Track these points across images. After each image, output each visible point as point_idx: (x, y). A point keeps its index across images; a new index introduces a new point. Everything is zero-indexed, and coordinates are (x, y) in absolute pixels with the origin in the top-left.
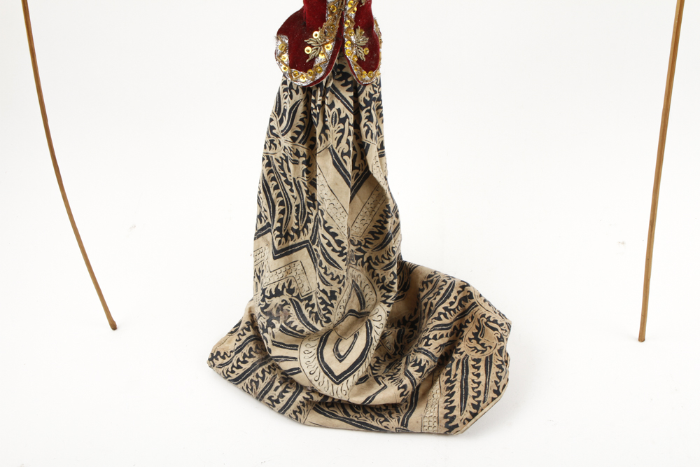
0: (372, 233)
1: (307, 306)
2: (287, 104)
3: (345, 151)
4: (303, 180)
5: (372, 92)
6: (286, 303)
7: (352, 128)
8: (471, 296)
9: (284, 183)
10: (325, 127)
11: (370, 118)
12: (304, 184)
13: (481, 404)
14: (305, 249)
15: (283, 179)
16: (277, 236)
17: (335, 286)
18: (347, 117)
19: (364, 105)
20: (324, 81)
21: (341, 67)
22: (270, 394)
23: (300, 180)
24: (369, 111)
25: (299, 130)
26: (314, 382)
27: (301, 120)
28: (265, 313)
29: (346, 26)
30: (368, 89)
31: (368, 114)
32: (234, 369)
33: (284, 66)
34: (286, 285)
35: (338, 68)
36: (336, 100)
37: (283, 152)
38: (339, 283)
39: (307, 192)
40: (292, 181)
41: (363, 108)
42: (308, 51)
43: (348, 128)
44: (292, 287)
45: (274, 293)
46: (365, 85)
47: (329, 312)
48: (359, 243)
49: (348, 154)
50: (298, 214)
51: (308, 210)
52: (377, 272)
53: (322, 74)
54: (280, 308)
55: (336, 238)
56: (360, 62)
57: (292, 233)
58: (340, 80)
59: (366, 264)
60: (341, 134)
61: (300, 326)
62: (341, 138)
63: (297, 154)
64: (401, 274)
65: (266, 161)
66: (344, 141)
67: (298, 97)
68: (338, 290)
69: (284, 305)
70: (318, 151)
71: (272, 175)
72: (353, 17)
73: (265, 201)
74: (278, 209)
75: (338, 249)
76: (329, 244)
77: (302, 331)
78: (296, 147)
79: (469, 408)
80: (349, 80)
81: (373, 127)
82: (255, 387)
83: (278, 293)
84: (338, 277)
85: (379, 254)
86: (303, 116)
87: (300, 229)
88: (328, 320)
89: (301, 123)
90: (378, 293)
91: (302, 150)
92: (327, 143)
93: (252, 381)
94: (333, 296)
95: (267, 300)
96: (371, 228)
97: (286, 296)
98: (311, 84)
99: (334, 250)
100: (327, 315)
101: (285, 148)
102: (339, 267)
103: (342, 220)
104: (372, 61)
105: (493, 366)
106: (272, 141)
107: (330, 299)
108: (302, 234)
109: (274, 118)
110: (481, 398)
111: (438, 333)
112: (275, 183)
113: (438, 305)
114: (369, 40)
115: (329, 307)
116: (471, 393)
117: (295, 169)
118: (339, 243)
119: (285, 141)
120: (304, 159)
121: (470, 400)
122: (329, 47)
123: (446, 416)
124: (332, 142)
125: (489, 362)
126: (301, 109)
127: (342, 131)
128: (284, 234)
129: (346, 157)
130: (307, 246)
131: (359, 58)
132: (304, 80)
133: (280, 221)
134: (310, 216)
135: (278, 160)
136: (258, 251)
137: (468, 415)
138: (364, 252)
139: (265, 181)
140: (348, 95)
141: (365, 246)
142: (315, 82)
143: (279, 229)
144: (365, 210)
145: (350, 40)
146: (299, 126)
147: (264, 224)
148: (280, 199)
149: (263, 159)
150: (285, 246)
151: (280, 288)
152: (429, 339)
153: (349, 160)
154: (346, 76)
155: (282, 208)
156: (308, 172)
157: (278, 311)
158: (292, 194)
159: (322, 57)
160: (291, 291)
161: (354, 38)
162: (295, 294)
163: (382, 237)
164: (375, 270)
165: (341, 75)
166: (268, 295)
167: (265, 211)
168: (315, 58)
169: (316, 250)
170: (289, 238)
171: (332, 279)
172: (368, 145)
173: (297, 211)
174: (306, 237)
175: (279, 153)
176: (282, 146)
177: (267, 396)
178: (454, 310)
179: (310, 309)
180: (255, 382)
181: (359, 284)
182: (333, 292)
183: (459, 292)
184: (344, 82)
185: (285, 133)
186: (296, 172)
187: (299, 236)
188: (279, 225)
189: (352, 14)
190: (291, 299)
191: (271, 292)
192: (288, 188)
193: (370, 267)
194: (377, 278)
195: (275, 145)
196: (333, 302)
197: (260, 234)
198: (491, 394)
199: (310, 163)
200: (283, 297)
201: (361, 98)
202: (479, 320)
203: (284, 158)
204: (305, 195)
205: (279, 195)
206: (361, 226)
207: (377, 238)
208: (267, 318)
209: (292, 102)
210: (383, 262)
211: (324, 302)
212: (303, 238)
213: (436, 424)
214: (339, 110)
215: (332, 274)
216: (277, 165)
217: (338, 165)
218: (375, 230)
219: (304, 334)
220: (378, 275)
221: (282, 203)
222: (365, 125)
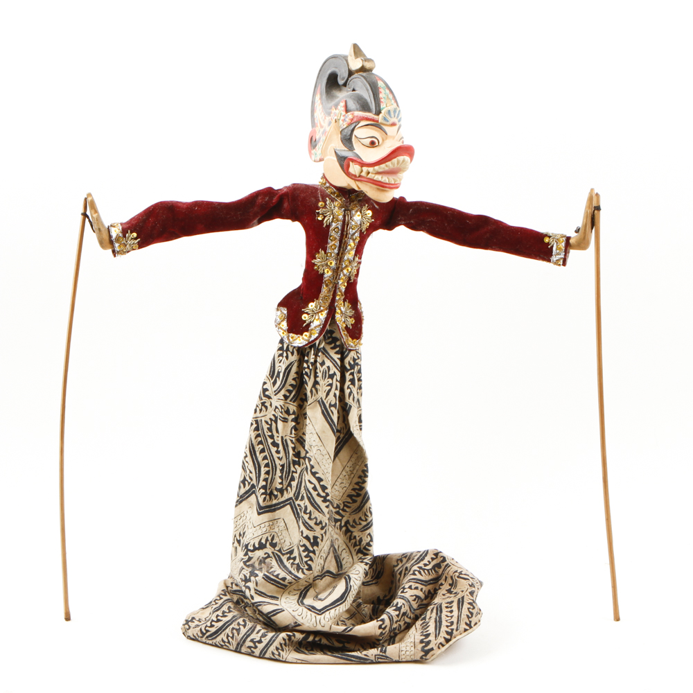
0: (350, 496)
1: (289, 559)
2: (281, 367)
3: (333, 403)
4: (291, 439)
5: (356, 357)
6: (269, 556)
7: (338, 384)
8: (444, 560)
9: (271, 446)
10: (316, 383)
11: (352, 381)
12: (291, 441)
13: (454, 631)
14: (288, 507)
15: (270, 441)
16: (263, 494)
17: (318, 532)
18: (335, 374)
19: (349, 368)
20: (317, 342)
21: (331, 332)
22: (252, 637)
23: (288, 438)
24: (352, 374)
25: (292, 389)
26: (297, 617)
27: (294, 379)
28: (248, 566)
29: (337, 298)
30: (352, 354)
31: (351, 377)
32: (213, 623)
33: (282, 331)
34: (270, 539)
35: (329, 333)
36: (326, 360)
37: (274, 413)
38: (322, 528)
39: (294, 449)
40: (280, 442)
41: (348, 370)
42: (305, 317)
43: (336, 384)
44: (274, 542)
45: (257, 546)
46: (350, 350)
47: (311, 560)
48: (338, 507)
49: (335, 406)
50: (282, 473)
51: (292, 469)
52: (355, 534)
53: (317, 335)
54: (262, 561)
55: (322, 483)
56: (347, 328)
57: (276, 493)
58: (329, 343)
59: (344, 529)
60: (329, 387)
61: (282, 574)
62: (330, 391)
63: (287, 412)
64: (374, 567)
65: (255, 426)
66: (332, 394)
67: (294, 358)
68: (320, 537)
69: (266, 558)
70: (309, 403)
71: (259, 439)
72: (343, 290)
73: (251, 463)
74: (263, 470)
75: (323, 494)
76: (315, 489)
77: (284, 579)
78: (287, 405)
79: (443, 634)
80: (338, 343)
81: (355, 390)
82: (236, 634)
83: (262, 546)
84: (321, 522)
85: (356, 517)
86: (295, 376)
87: (284, 488)
88: (310, 568)
89: (294, 382)
90: (355, 557)
91: (293, 407)
92: (317, 396)
93: (233, 629)
94: (315, 542)
95: (250, 553)
96: (350, 492)
97: (269, 550)
98: (306, 345)
99: (319, 495)
100: (309, 562)
101: (276, 407)
102: (321, 512)
103: (327, 465)
104: (356, 331)
105: (465, 603)
106: (263, 404)
107: (312, 545)
108: (285, 492)
109: (268, 381)
110: (454, 627)
111: (414, 585)
112: (261, 447)
113: (413, 565)
114: (355, 313)
115: (311, 554)
116: (444, 623)
117: (284, 427)
118: (324, 488)
119: (277, 401)
120: (293, 416)
121: (444, 629)
122: (323, 316)
123: (422, 642)
124: (322, 394)
125: (461, 602)
126: (294, 369)
127: (331, 385)
128: (268, 492)
129: (333, 409)
130: (290, 504)
131: (347, 325)
132: (300, 341)
133: (266, 480)
134: (294, 474)
135: (267, 422)
136: (238, 517)
137: (442, 640)
138: (343, 516)
139: (252, 444)
140: (336, 357)
141: (343, 510)
142: (309, 343)
143: (264, 487)
144: (344, 473)
145: (340, 310)
146: (291, 385)
147: (247, 487)
148: (266, 461)
149: (252, 424)
150: (269, 503)
151: (263, 541)
152: (404, 588)
153: (335, 412)
154: (335, 340)
155: (267, 469)
156: (296, 430)
157: (260, 562)
158: (278, 455)
159: (316, 323)
160: (274, 545)
161: (343, 309)
162: (277, 548)
163: (359, 499)
164: (352, 532)
165: (330, 340)
166: (252, 548)
167: (251, 472)
168: (311, 322)
169: (299, 505)
170: (273, 497)
171: (316, 524)
172: (350, 407)
173: (282, 471)
174: (289, 494)
175: (270, 414)
176: (274, 407)
177: (249, 639)
178: (428, 570)
179: (291, 561)
180: (237, 630)
181: (336, 547)
182: (315, 538)
183: (433, 559)
184: (333, 345)
185: (277, 393)
186: (284, 430)
187: (282, 495)
188: (264, 483)
189: (343, 289)
190: (273, 553)
191: (254, 545)
192: (274, 449)
193: (347, 531)
194: (353, 541)
195: (266, 407)
196: (315, 548)
197: (242, 499)
198: (463, 626)
199: (300, 419)
200: (265, 550)
201: (346, 361)
202: (452, 577)
203: (274, 419)
204: (291, 452)
205: (265, 458)
206: (340, 490)
207: (354, 501)
208: (250, 569)
209: (287, 363)
210: (360, 524)
211: (306, 549)
212: (286, 496)
213: (413, 648)
214: (328, 367)
215: (316, 518)
216: (266, 427)
217: (326, 415)
218: (354, 493)
219: (286, 583)
220: (355, 537)
221: (267, 465)
222: (348, 388)
